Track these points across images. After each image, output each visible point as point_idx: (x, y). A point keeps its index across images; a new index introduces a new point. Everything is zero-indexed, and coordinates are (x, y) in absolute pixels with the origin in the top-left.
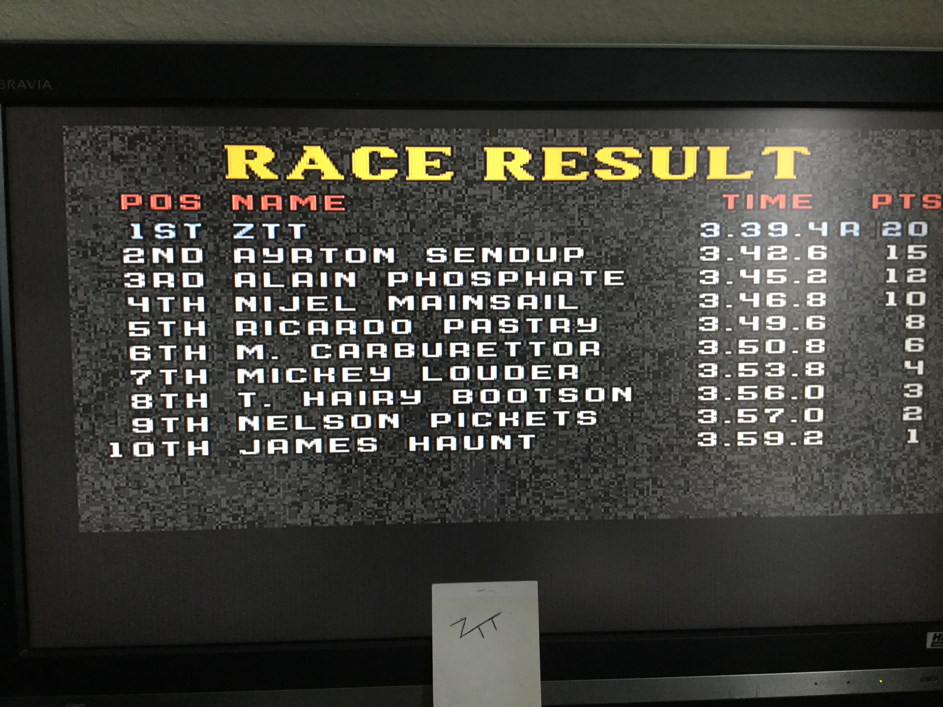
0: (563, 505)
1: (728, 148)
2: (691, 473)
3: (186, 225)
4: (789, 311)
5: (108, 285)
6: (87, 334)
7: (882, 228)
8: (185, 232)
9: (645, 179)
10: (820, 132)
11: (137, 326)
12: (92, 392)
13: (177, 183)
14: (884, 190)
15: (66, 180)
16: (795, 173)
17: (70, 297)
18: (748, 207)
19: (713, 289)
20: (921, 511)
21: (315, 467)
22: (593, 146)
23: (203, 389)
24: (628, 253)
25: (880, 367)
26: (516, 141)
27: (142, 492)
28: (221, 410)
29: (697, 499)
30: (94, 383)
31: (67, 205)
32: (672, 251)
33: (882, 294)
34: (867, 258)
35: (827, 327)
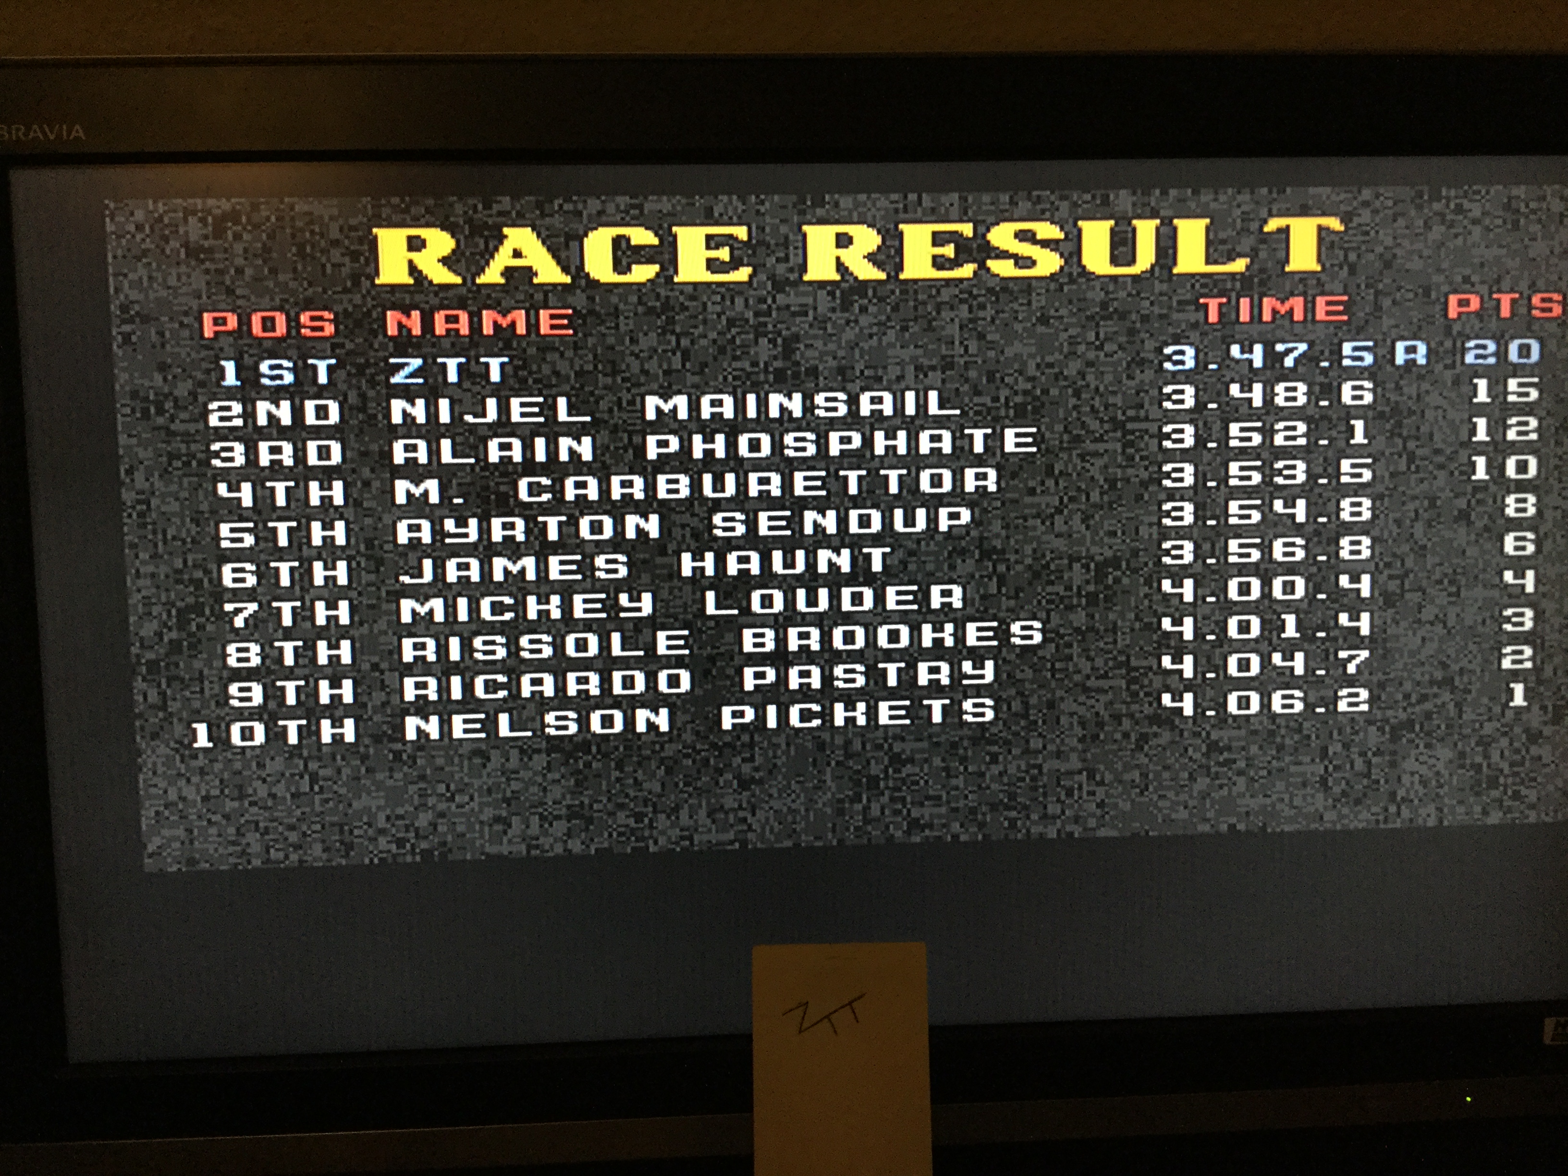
0: (940, 816)
1: (1208, 221)
2: (1151, 761)
3: (310, 361)
4: (1311, 490)
5: (184, 463)
6: (151, 545)
7: (1464, 351)
8: (310, 373)
9: (1070, 274)
10: (1360, 192)
11: (233, 530)
12: (161, 639)
13: (293, 293)
14: (1468, 286)
15: (112, 291)
16: (1319, 260)
17: (123, 483)
18: (1241, 319)
19: (1185, 455)
20: (1532, 816)
21: (530, 759)
22: (984, 221)
23: (345, 633)
24: (1044, 398)
25: (1463, 582)
26: (855, 214)
27: (246, 803)
28: (375, 667)
29: (1160, 804)
30: (165, 625)
31: (114, 332)
32: (1114, 393)
33: (1465, 461)
34: (1440, 401)
35: (1375, 516)
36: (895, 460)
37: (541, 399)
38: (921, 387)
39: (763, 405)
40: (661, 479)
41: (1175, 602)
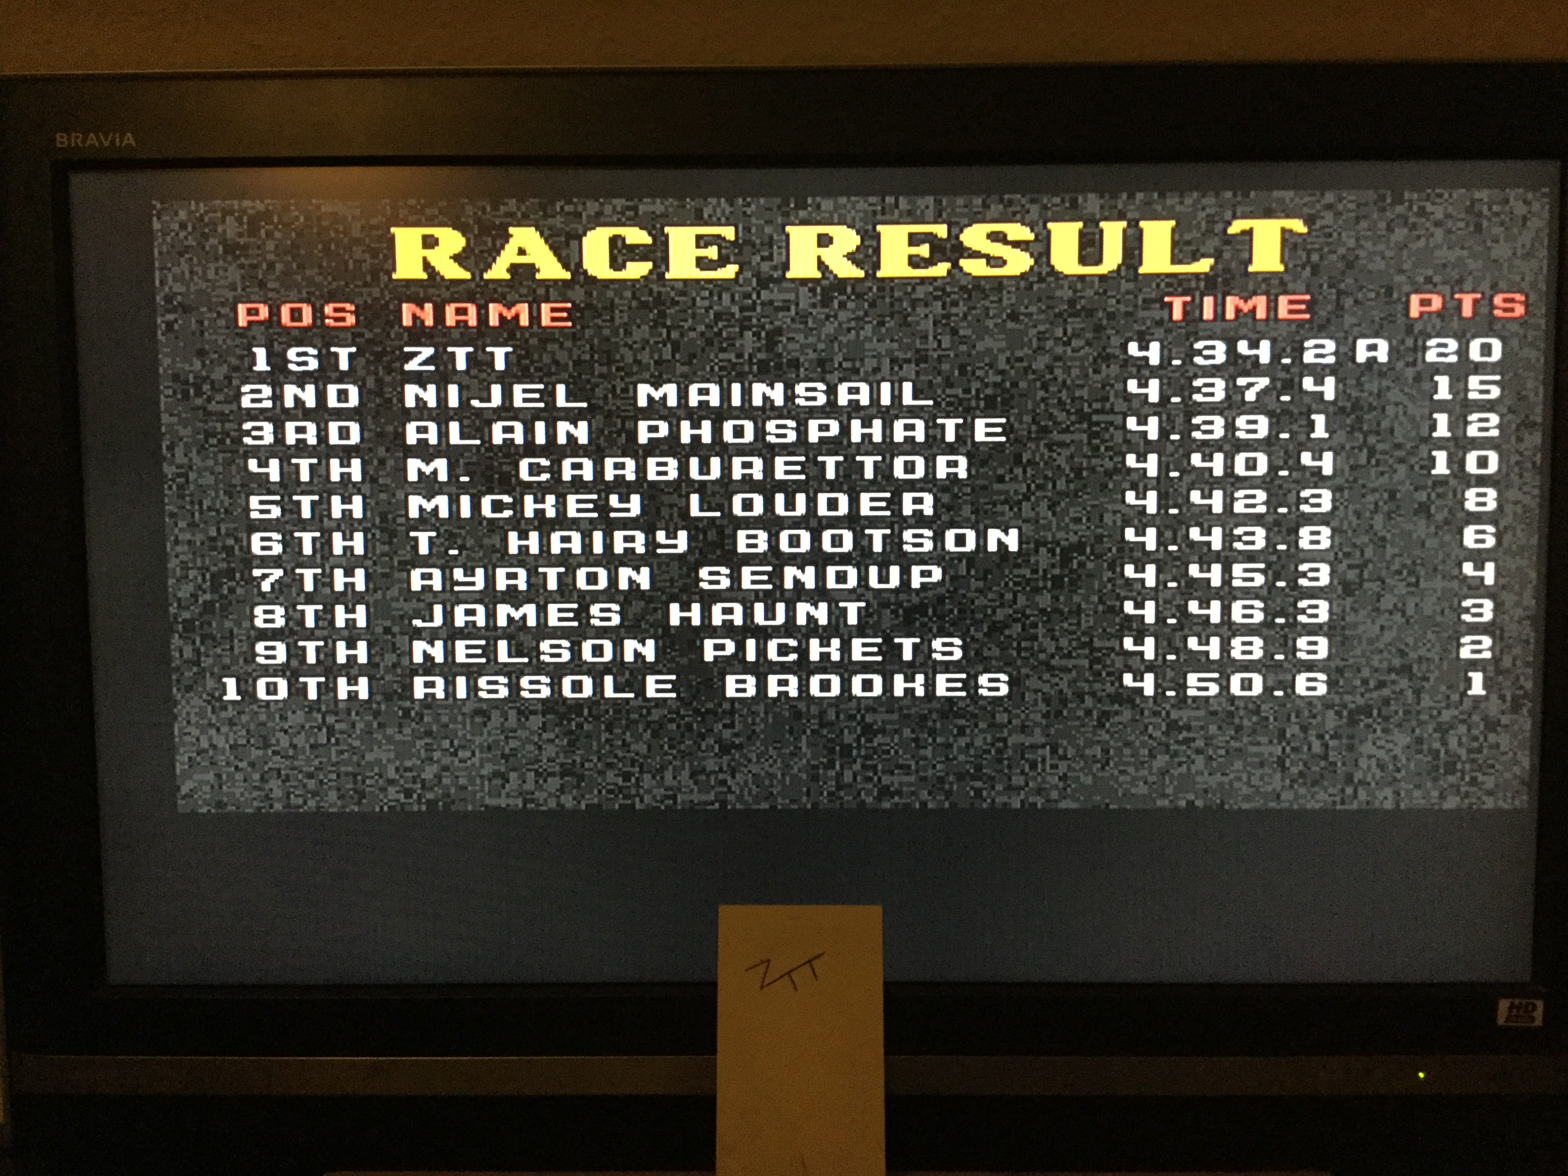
0: (909, 784)
1: (1173, 223)
2: (1112, 737)
3: (333, 349)
4: (1272, 481)
5: (219, 441)
6: (189, 515)
7: (1425, 349)
8: (333, 360)
9: (1040, 274)
10: (1322, 195)
11: (262, 502)
12: (197, 600)
13: (319, 286)
14: (1430, 286)
15: (157, 283)
16: (1282, 261)
17: (164, 458)
18: (1205, 317)
20: (1489, 803)
22: (957, 223)
23: (359, 598)
24: (1013, 390)
25: (1422, 573)
26: (836, 216)
27: (270, 752)
28: (387, 630)
29: (1121, 778)
30: (200, 588)
31: (159, 321)
32: (1082, 386)
33: (1425, 455)
34: (1401, 398)
35: (1335, 508)
36: (870, 448)
37: (541, 386)
38: (895, 378)
39: (747, 393)
40: (651, 462)
41: (1138, 586)
